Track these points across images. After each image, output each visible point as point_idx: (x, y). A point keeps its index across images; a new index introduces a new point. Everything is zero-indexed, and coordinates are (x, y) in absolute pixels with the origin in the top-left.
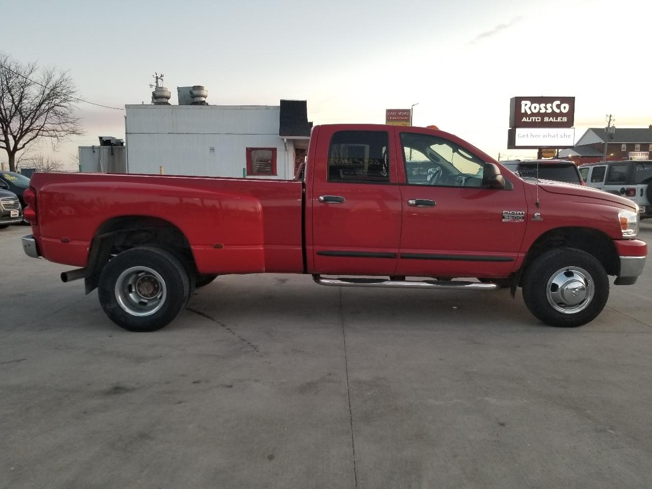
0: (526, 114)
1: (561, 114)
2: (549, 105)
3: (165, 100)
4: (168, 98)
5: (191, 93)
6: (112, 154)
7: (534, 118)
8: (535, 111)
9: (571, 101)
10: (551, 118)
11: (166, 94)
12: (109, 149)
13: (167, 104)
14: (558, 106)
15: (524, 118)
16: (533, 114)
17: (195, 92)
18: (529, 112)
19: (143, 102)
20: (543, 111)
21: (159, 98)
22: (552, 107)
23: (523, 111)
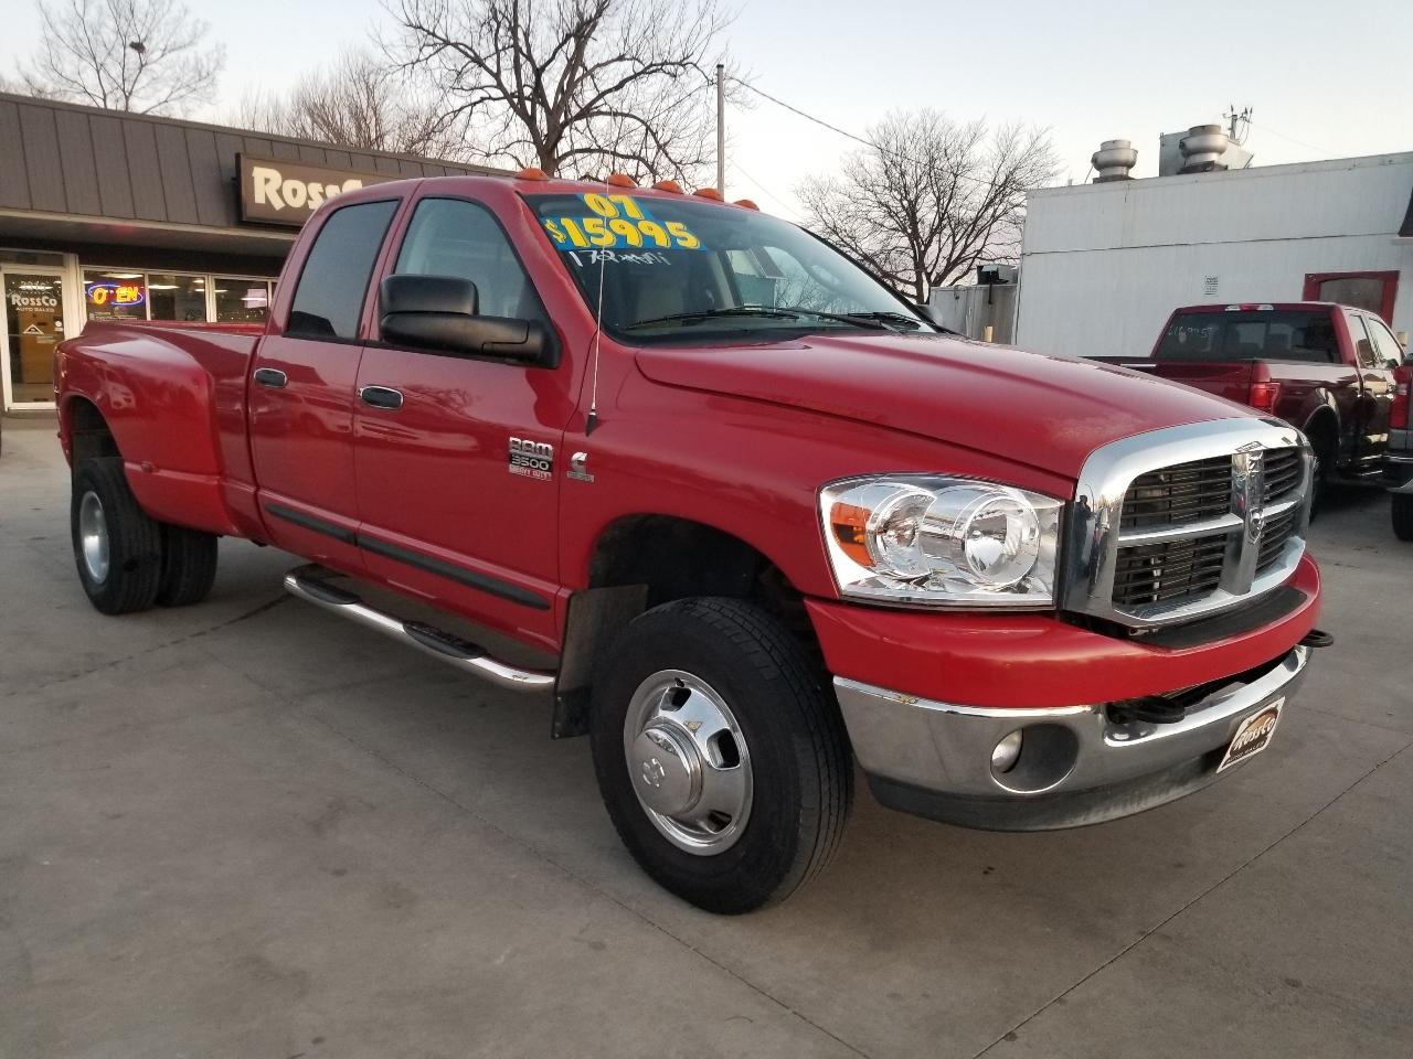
3: (1121, 171)
4: (1130, 165)
5: (1182, 145)
6: (990, 302)
11: (1124, 156)
12: (985, 290)
13: (1127, 178)
17: (1192, 143)
19: (1071, 181)
21: (1111, 166)
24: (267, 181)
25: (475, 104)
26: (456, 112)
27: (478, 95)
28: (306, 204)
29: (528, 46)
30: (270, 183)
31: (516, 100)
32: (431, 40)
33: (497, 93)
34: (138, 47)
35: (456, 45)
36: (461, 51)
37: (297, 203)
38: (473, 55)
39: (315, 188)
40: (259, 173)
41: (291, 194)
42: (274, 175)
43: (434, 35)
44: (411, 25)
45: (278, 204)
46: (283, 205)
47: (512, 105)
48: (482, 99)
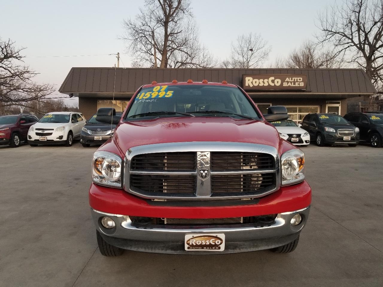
24: (249, 80)
25: (346, 48)
26: (340, 52)
27: (346, 46)
28: (259, 85)
29: (364, 28)
30: (250, 81)
31: (358, 45)
32: (330, 33)
33: (352, 44)
34: (251, 50)
35: (338, 33)
36: (340, 34)
37: (256, 85)
38: (344, 35)
39: (261, 80)
40: (247, 79)
41: (255, 83)
42: (251, 79)
43: (331, 31)
44: (324, 30)
45: (251, 86)
46: (253, 86)
47: (357, 47)
48: (349, 46)
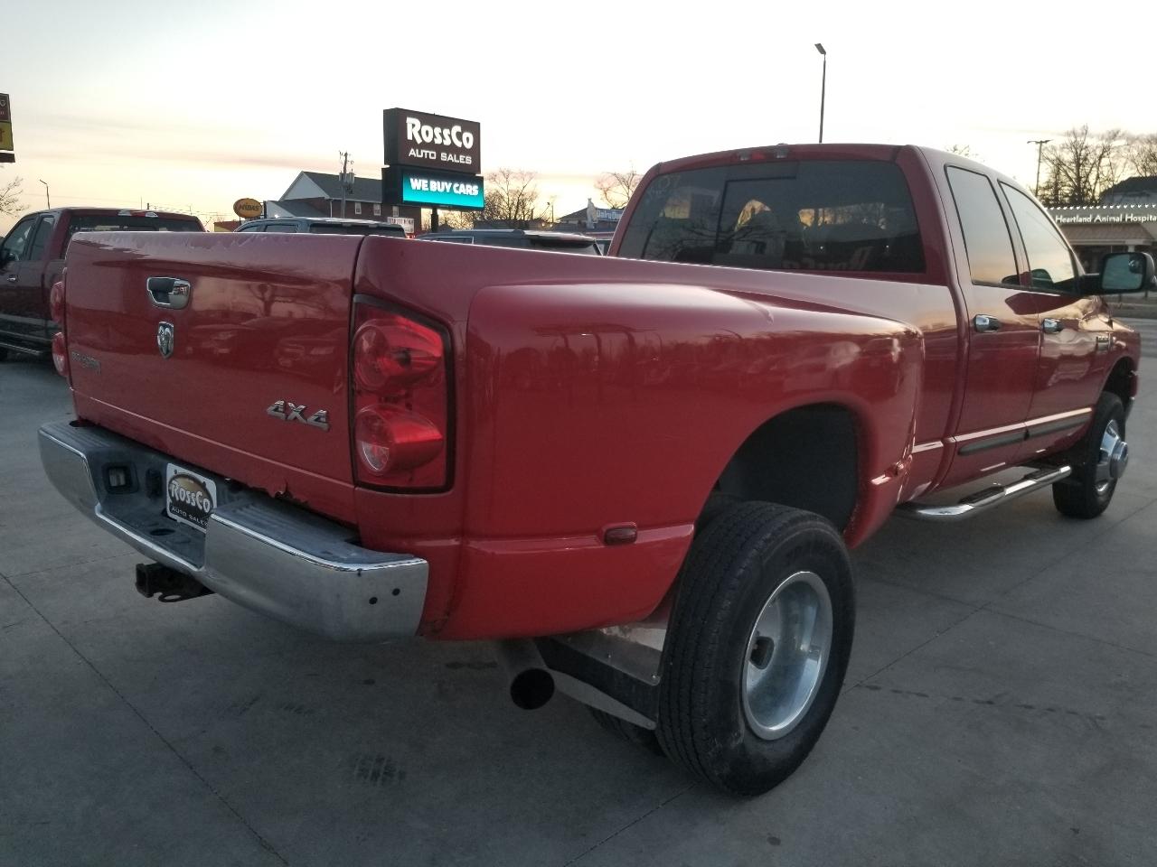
0: (413, 143)
1: (463, 150)
2: (446, 132)
7: (426, 152)
8: (428, 140)
9: (473, 127)
10: (450, 155)
14: (459, 136)
15: (412, 150)
16: (424, 145)
18: (419, 141)
20: (438, 141)
22: (450, 136)
23: (410, 137)
